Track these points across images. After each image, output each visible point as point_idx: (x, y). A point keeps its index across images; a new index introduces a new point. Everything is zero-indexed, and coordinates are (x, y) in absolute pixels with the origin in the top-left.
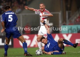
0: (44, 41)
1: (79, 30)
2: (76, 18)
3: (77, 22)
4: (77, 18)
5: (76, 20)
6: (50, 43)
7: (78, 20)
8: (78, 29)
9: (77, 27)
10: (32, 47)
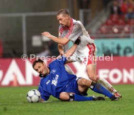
0: (39, 67)
1: (106, 50)
2: (99, 24)
3: (102, 33)
4: (103, 25)
5: (99, 29)
6: (57, 76)
7: (104, 28)
8: (103, 48)
9: (103, 45)
10: (5, 87)
